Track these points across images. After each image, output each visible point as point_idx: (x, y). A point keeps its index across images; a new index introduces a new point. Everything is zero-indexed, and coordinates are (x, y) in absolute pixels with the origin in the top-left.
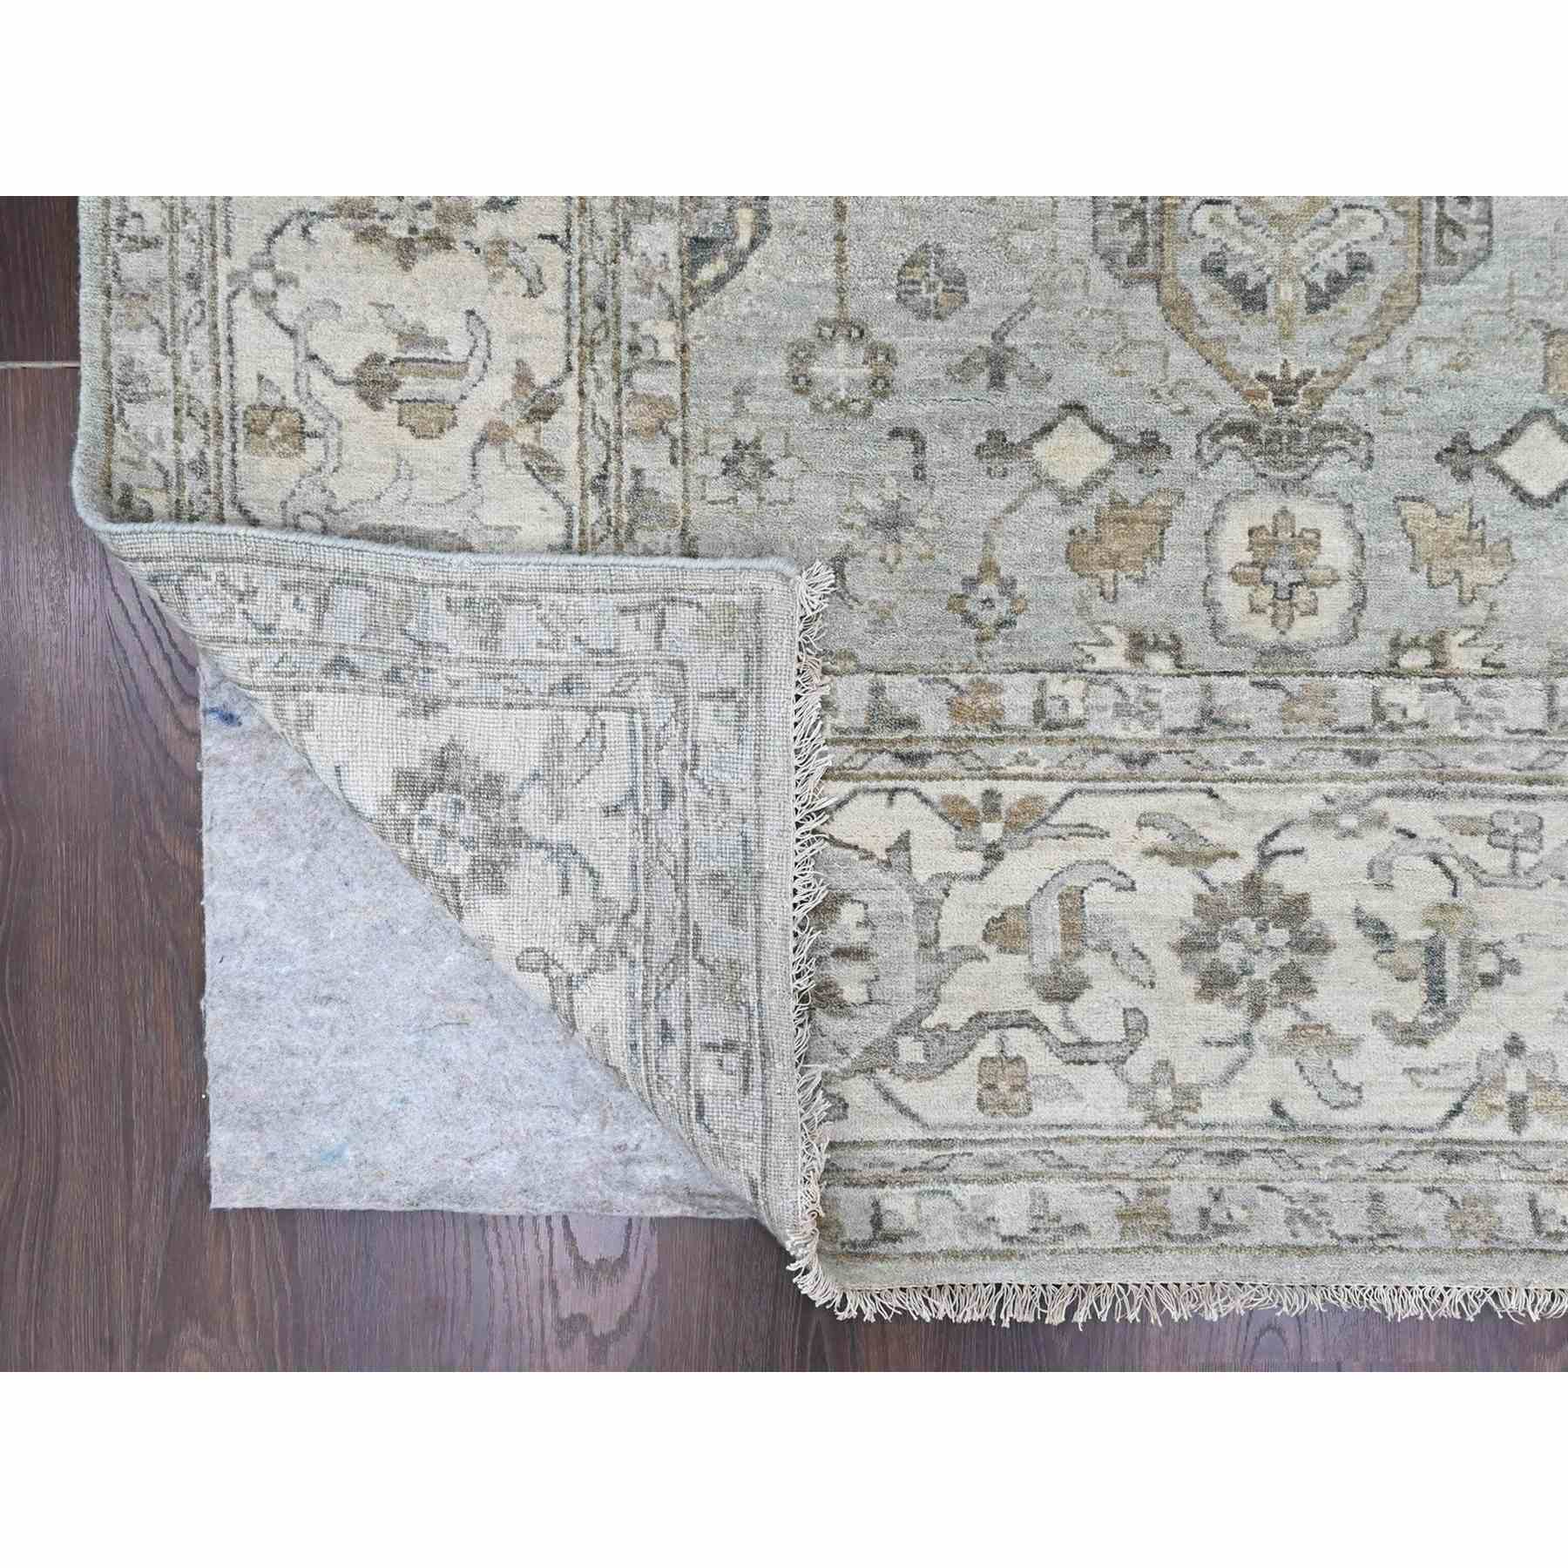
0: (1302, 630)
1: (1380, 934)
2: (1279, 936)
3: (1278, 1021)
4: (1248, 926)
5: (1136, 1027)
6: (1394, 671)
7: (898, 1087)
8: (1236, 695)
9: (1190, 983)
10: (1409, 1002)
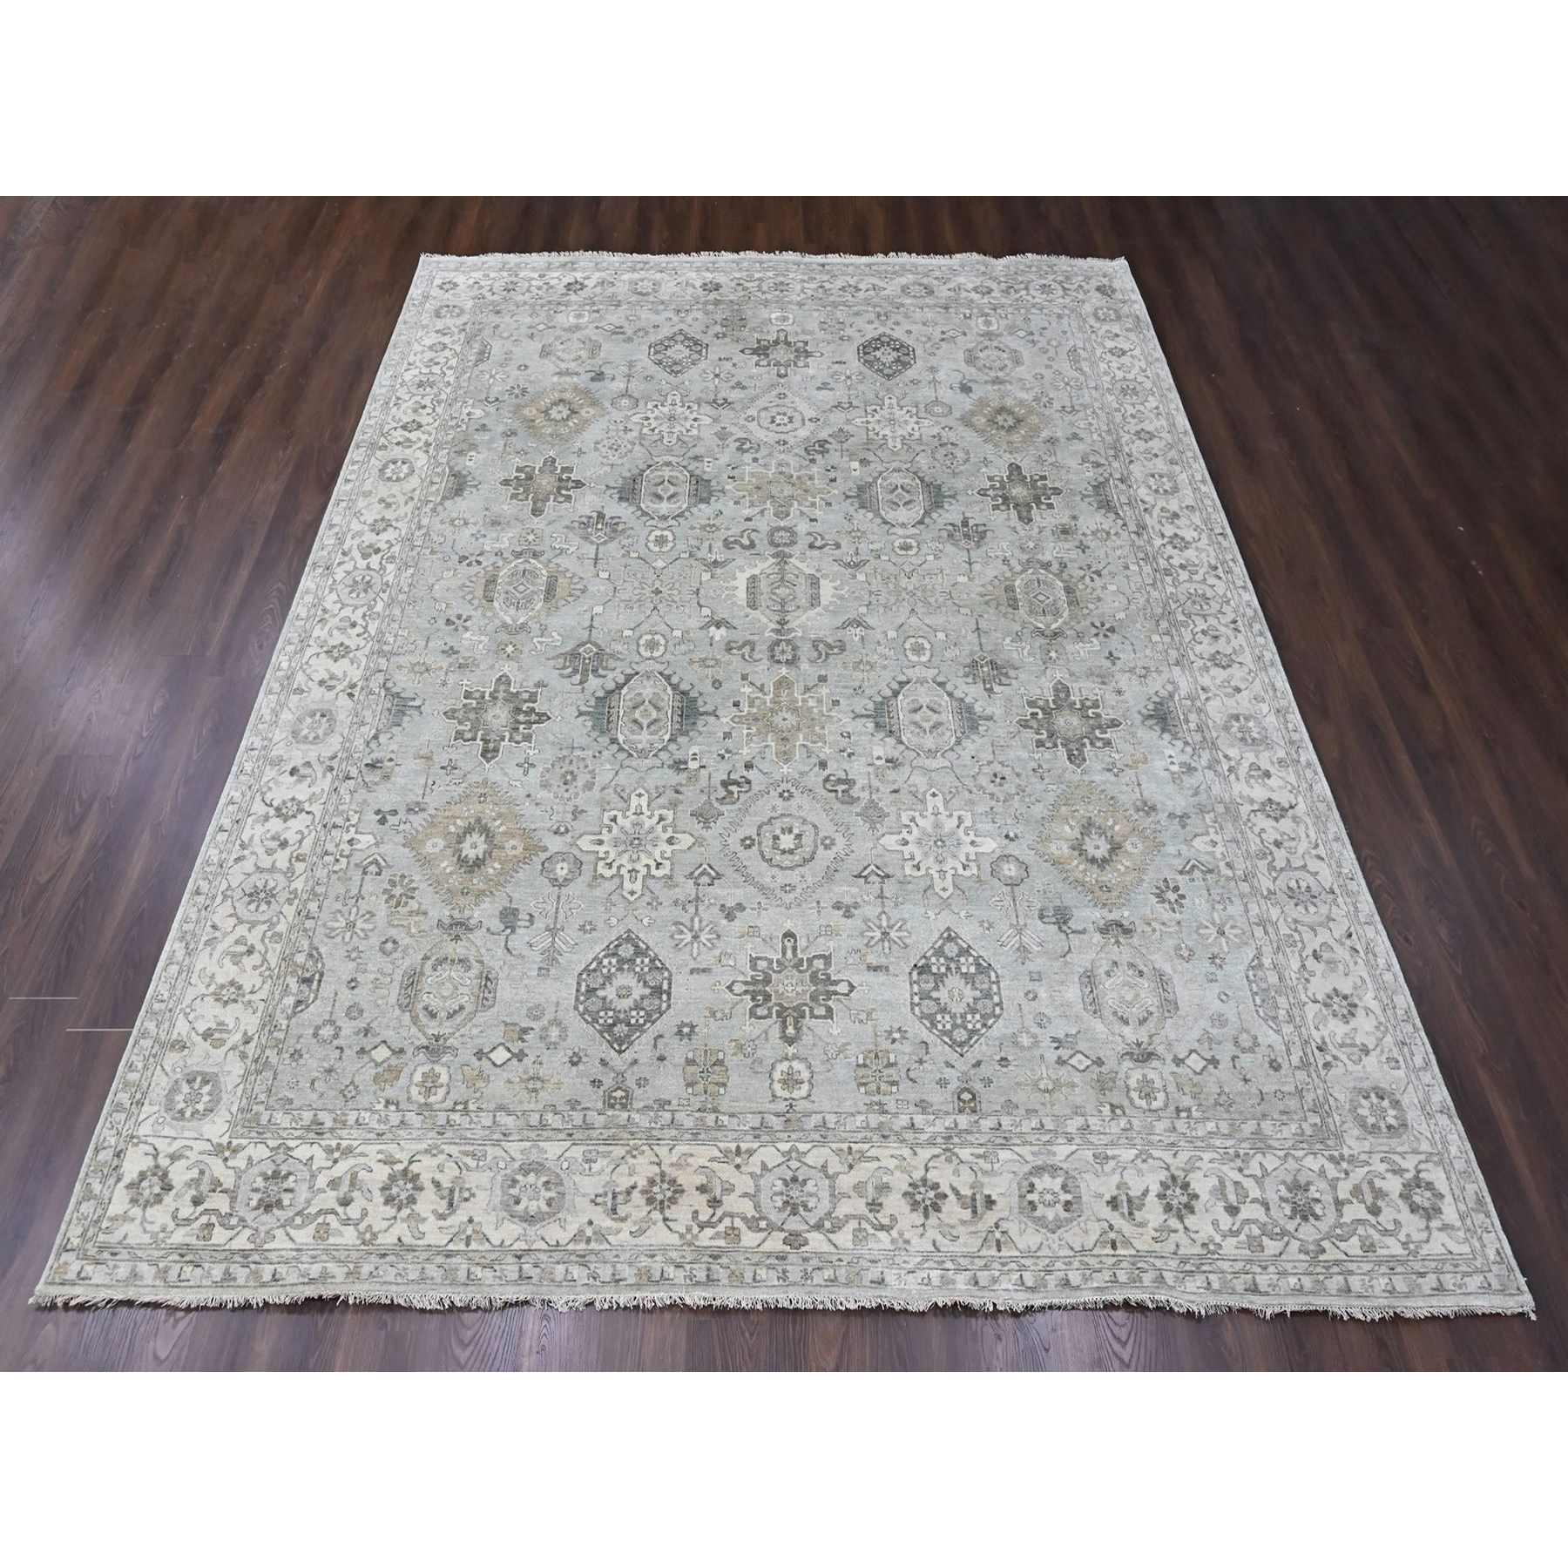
0: (432, 1099)
1: (437, 1184)
2: (409, 1186)
3: (405, 1212)
4: (401, 1183)
5: (365, 1213)
6: (453, 1110)
7: (292, 1232)
8: (412, 1117)
9: (382, 1200)
10: (442, 1207)
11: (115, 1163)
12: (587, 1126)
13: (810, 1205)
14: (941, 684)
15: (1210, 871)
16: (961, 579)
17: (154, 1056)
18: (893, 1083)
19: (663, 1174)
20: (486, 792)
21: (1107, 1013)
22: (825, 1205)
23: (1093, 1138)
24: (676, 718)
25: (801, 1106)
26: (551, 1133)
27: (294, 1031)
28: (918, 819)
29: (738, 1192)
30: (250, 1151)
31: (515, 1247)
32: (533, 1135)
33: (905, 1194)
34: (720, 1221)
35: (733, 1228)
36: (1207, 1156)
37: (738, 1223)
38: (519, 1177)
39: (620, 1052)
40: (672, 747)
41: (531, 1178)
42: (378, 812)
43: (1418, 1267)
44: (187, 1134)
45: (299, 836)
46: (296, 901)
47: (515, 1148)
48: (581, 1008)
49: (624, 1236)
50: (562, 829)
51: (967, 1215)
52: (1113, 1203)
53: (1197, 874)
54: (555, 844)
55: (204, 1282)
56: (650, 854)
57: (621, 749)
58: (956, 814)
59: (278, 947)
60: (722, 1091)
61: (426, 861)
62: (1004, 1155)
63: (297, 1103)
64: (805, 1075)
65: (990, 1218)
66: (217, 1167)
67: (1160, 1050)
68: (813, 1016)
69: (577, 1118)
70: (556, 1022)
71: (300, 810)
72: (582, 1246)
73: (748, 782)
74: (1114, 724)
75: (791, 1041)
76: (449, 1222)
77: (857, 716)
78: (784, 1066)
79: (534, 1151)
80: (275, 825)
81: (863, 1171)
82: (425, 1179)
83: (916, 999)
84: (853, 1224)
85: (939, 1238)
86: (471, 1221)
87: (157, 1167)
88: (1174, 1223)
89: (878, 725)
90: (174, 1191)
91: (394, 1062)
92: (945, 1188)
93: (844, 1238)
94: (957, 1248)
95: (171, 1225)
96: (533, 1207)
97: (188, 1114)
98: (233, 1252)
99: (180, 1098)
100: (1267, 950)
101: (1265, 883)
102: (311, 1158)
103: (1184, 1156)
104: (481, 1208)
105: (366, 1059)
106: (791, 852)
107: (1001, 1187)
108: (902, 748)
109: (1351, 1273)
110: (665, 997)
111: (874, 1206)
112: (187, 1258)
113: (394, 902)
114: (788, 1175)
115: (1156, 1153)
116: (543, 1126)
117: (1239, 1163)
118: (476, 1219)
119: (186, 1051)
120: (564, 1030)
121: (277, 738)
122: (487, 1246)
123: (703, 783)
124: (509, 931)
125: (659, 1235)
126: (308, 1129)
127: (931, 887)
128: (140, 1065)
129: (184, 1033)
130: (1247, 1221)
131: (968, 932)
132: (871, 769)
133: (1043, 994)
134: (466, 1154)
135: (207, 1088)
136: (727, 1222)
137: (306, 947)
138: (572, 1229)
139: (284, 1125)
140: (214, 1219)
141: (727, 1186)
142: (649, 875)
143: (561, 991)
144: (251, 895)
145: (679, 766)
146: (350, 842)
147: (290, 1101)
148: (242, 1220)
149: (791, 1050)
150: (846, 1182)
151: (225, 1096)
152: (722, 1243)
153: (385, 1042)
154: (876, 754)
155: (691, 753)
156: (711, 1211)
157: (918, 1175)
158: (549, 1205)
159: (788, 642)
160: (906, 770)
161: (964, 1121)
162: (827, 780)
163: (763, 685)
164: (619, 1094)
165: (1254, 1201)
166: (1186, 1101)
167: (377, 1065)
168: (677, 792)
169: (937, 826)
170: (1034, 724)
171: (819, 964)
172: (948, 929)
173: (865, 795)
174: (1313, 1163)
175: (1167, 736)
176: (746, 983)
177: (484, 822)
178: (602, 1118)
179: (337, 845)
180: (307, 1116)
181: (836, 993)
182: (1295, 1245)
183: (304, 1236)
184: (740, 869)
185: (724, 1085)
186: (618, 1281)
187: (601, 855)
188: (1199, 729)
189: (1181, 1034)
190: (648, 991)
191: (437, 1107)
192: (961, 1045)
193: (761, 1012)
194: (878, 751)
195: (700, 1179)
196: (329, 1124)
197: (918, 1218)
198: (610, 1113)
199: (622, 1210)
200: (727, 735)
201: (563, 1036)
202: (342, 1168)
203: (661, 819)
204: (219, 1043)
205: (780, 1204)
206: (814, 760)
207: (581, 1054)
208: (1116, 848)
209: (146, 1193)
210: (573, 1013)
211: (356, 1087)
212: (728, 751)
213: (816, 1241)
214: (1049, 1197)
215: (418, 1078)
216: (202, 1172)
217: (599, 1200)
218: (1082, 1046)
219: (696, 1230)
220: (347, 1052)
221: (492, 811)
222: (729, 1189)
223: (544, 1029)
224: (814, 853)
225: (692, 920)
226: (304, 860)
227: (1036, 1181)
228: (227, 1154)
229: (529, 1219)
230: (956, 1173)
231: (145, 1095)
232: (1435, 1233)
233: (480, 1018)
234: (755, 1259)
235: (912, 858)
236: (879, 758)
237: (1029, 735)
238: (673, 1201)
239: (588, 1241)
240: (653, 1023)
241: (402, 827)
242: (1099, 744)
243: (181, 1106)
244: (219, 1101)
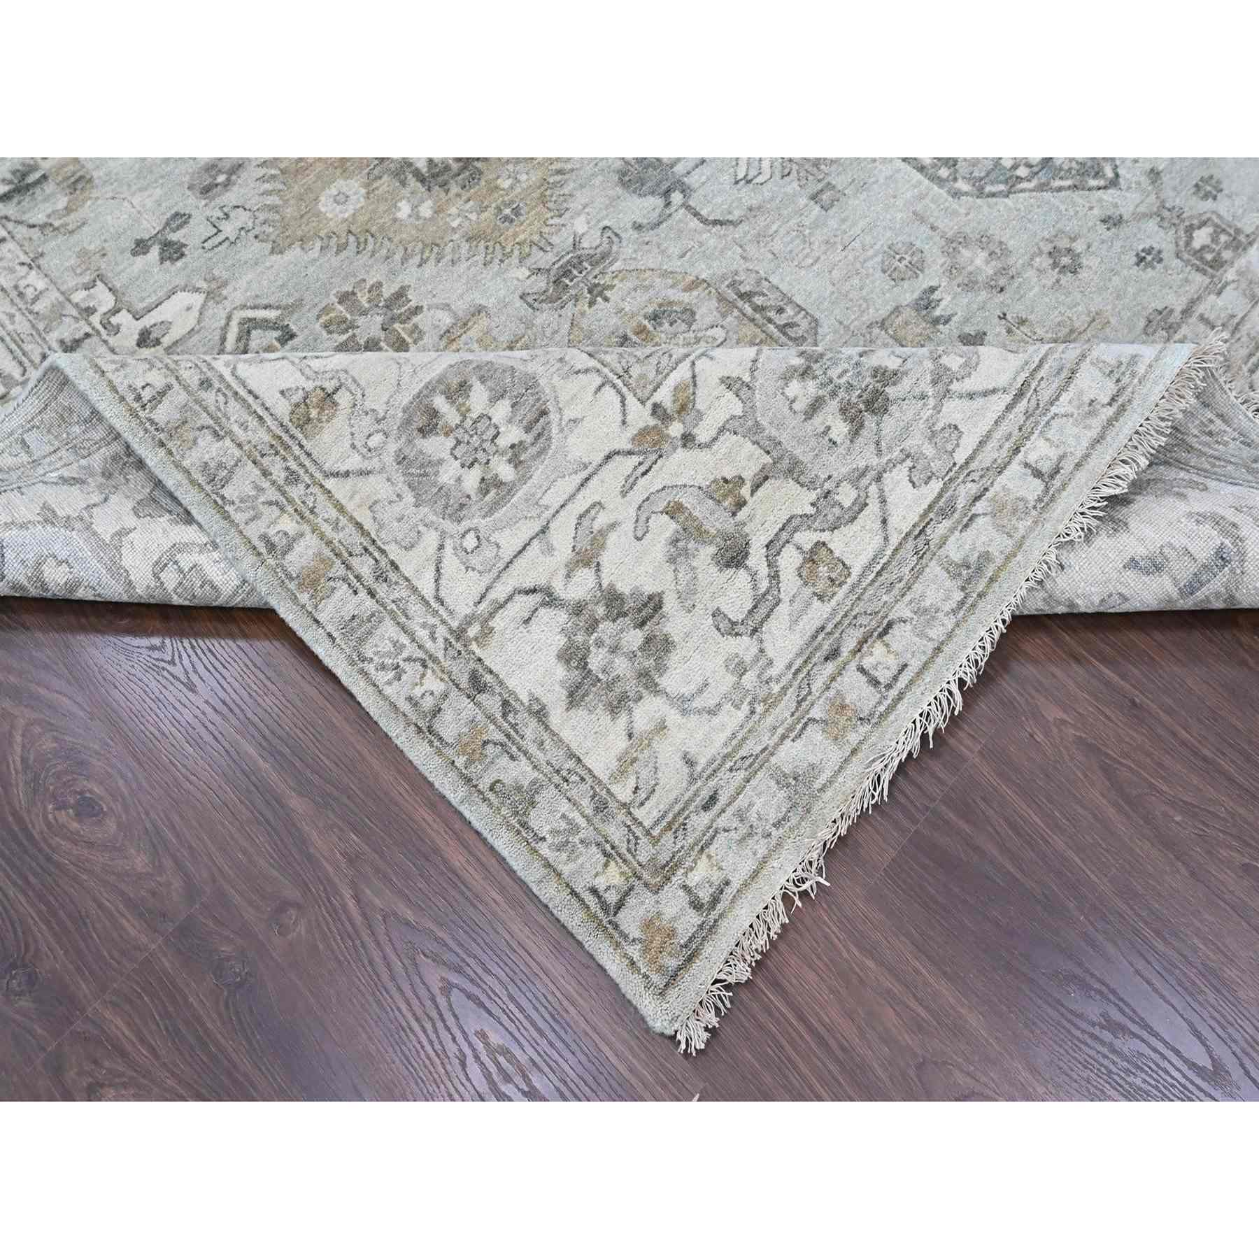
11: (492, 702)
30: (709, 373)
44: (553, 499)
55: (934, 637)
87: (578, 609)
90: (670, 604)
95: (745, 646)
97: (506, 472)
99: (448, 473)
112: (850, 645)
135: (478, 398)
140: (807, 537)
148: (858, 475)
151: (530, 366)
209: (621, 666)
216: (674, 511)
228: (676, 429)
243: (472, 480)
244: (531, 383)
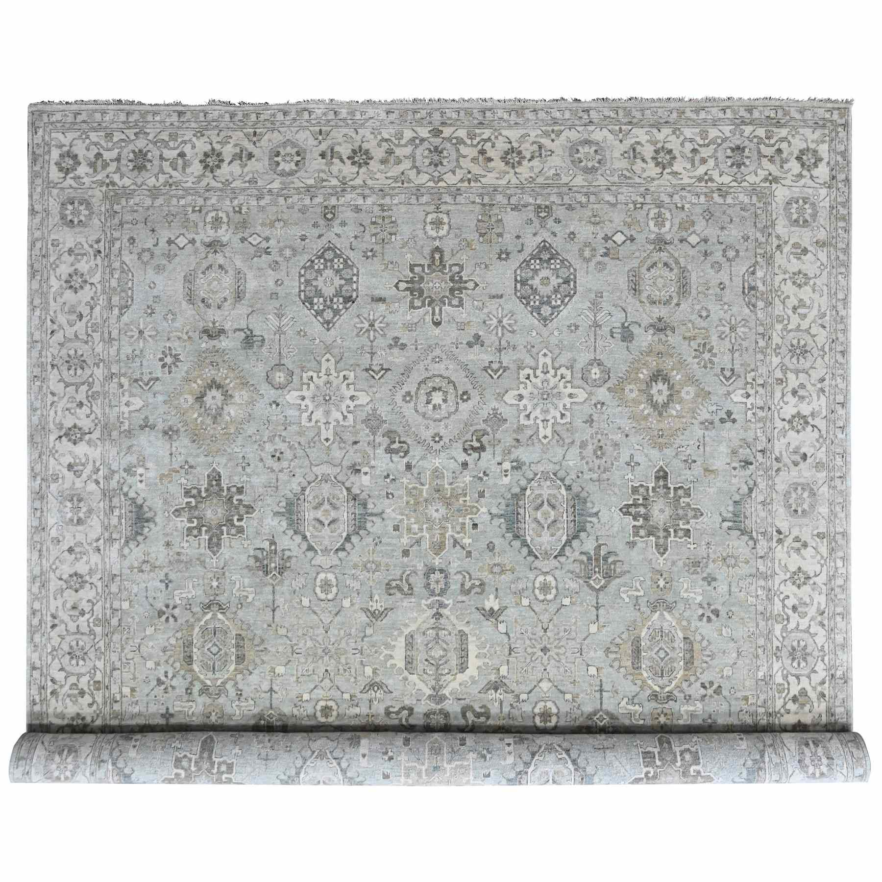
11: (834, 173)
12: (560, 195)
13: (427, 152)
14: (310, 548)
15: (136, 381)
16: (280, 670)
17: (833, 238)
18: (374, 223)
19: (513, 167)
20: (660, 440)
21: (231, 272)
22: (419, 152)
23: (255, 192)
24: (521, 511)
25: (432, 208)
26: (582, 190)
27: (751, 254)
28: (341, 418)
29: (469, 158)
30: (758, 180)
31: (594, 127)
32: (592, 189)
33: (372, 158)
34: (479, 143)
35: (471, 139)
36: (189, 184)
37: (469, 142)
38: (597, 165)
39: (544, 241)
40: (523, 483)
41: (590, 165)
42: (734, 421)
43: (84, 126)
44: (798, 189)
45: (785, 399)
46: (774, 347)
47: (602, 181)
48: (572, 270)
49: (533, 134)
50: (599, 406)
51: (337, 148)
52: (250, 156)
53: (146, 378)
54: (602, 393)
55: (762, 109)
56: (535, 386)
57: (562, 480)
58: (313, 423)
59: (777, 313)
60: (480, 217)
61: (691, 380)
62: (311, 182)
63: (738, 208)
64: (428, 227)
65: (323, 147)
66: (774, 169)
67: (202, 249)
68: (423, 266)
69: (567, 200)
70: (588, 260)
71: (790, 422)
72: (556, 128)
73: (465, 450)
74: (178, 512)
75: (437, 249)
76: (633, 141)
77: (380, 514)
78: (442, 233)
79: (590, 180)
80: (805, 409)
81: (395, 171)
82: (652, 164)
83: (355, 279)
84: (403, 142)
85: (354, 135)
86: (621, 141)
87: (809, 170)
88: (217, 147)
89: (365, 505)
90: (795, 156)
91: (684, 234)
92: (349, 162)
93: (408, 134)
94: (345, 131)
95: (790, 138)
96: (587, 149)
97: (801, 201)
98: (750, 123)
99: (809, 211)
100: (113, 320)
101: (99, 373)
102: (720, 176)
103: (203, 183)
104: (616, 149)
105: (702, 236)
106: (434, 389)
107: (315, 163)
108: (348, 484)
109: (123, 123)
110: (519, 278)
111: (390, 152)
112: (775, 121)
113: (708, 347)
114: (439, 168)
115: (220, 185)
116: (586, 194)
117: (171, 181)
118: (618, 142)
119: (815, 240)
120: (581, 255)
121: (825, 488)
122: (609, 127)
123: (499, 450)
124: (626, 325)
125: (513, 134)
126: (727, 193)
127: (337, 362)
128: (840, 231)
129: (820, 252)
130: (174, 149)
131: (316, 327)
132: (373, 463)
133: (271, 283)
134: (630, 178)
135: (795, 216)
136: (475, 142)
137: (759, 312)
138: (563, 137)
139: (742, 195)
140: (767, 141)
141: (476, 161)
142: (535, 369)
143: (587, 280)
144: (806, 352)
145: (518, 466)
146: (748, 396)
147: (742, 209)
148: (751, 141)
149: (437, 243)
150: (406, 165)
151: (782, 212)
152: (477, 131)
153: (693, 247)
154: (368, 477)
155: (509, 477)
156: (485, 148)
157: (363, 170)
158: (578, 150)
159: (433, 593)
160: (346, 463)
161: (333, 201)
162: (406, 453)
163: (454, 546)
164: (543, 215)
165: (166, 160)
166: (193, 217)
167: (694, 232)
168: (518, 441)
169: (327, 413)
170: (242, 510)
171: (417, 303)
172: (328, 330)
173: (379, 439)
174: (127, 182)
175: (139, 501)
176: (466, 288)
177: (656, 413)
178: (552, 199)
179: (757, 392)
180: (729, 200)
181: (407, 282)
182: (150, 137)
183: (713, 133)
184: (470, 375)
185: (479, 221)
186: (535, 111)
187: (569, 385)
188: (112, 509)
189: (185, 261)
190: (530, 282)
191: (653, 206)
192: (329, 249)
193: (456, 269)
194: (366, 480)
195: (491, 165)
196: (715, 195)
197: (365, 146)
198: (547, 203)
199: (535, 147)
200: (481, 495)
201: (581, 251)
202: (701, 170)
203: (528, 416)
204: (796, 245)
205: (445, 152)
206: (415, 471)
207: (568, 239)
208: (200, 398)
209: (810, 156)
210: (578, 267)
211: (704, 218)
212: (481, 479)
213: (424, 132)
214: (288, 159)
215: (668, 224)
216: (782, 167)
217: (549, 153)
218: (252, 250)
219: (493, 137)
220: (715, 240)
221: (652, 423)
222: (474, 160)
223: (594, 256)
224: (418, 389)
225: (503, 334)
226: (777, 380)
227: (294, 168)
228: (770, 178)
229: (587, 142)
230: (340, 171)
231: (831, 213)
232: (68, 144)
233: (635, 263)
234: (458, 123)
235: (348, 385)
236: (366, 473)
237: (246, 499)
238: (507, 153)
239: (553, 131)
240: (525, 260)
241: (714, 408)
242: (194, 492)
243: (807, 206)
244: (785, 209)
